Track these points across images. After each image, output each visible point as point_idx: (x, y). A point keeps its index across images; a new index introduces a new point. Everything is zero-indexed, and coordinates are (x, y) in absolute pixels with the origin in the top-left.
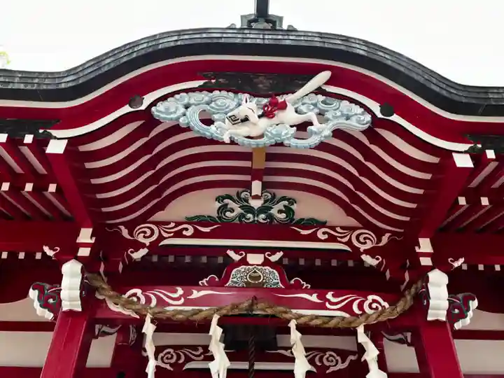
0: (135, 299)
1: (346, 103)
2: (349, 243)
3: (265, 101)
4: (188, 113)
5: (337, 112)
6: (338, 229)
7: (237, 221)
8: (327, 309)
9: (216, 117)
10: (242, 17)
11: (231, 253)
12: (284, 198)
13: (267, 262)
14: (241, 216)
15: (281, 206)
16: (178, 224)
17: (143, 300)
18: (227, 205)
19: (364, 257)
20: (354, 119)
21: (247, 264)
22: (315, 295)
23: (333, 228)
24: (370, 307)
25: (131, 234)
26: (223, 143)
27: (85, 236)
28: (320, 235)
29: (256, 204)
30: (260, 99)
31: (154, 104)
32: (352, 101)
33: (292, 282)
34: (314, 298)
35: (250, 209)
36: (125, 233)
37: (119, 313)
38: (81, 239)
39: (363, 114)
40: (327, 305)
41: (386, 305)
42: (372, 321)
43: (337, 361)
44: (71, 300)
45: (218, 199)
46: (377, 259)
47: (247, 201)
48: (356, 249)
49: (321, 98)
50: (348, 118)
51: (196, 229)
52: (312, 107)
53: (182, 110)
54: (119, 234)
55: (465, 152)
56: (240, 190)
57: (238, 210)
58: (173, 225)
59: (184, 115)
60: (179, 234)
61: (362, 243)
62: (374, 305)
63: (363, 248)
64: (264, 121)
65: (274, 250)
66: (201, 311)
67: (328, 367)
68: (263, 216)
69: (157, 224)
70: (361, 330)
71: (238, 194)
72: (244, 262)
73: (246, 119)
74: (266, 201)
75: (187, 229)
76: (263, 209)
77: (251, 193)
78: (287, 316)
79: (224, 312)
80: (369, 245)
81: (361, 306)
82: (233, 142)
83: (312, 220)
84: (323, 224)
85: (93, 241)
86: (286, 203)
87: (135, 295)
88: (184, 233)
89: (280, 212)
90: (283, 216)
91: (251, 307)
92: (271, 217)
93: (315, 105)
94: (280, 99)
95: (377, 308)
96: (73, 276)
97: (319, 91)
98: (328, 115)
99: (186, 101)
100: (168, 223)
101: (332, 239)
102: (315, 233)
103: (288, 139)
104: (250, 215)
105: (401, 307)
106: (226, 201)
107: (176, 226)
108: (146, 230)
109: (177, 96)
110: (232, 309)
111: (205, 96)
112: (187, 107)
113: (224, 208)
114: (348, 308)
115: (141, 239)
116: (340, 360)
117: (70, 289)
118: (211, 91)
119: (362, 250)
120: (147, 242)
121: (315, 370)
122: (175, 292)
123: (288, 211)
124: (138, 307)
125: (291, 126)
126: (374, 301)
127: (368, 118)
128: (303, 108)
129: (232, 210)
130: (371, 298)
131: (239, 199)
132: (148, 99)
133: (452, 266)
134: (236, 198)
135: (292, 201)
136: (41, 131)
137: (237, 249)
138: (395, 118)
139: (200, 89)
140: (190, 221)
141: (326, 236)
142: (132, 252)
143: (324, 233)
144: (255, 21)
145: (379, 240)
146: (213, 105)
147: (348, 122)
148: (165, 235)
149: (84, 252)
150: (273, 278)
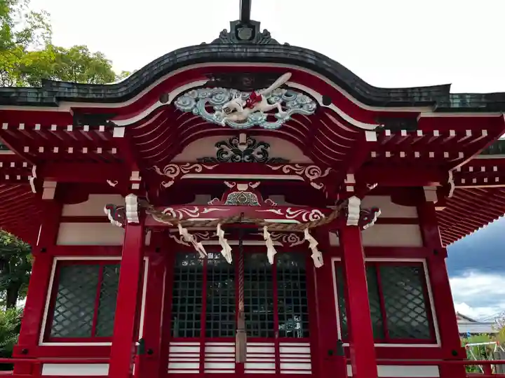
0: (170, 214)
1: (300, 95)
2: (303, 175)
3: (247, 94)
4: (198, 105)
5: (295, 101)
6: (297, 165)
7: (230, 161)
8: (286, 219)
9: (216, 108)
10: (231, 22)
11: (227, 183)
12: (262, 143)
13: (250, 189)
14: (233, 157)
15: (259, 149)
16: (192, 164)
17: (175, 215)
18: (223, 149)
19: (312, 184)
20: (305, 107)
21: (238, 191)
22: (279, 210)
23: (293, 165)
24: (313, 218)
25: (162, 171)
26: (221, 126)
27: (135, 176)
28: (284, 170)
29: (243, 148)
30: (244, 93)
31: (176, 99)
32: (304, 93)
33: (266, 202)
34: (278, 212)
35: (238, 152)
36: (158, 170)
37: (161, 223)
38: (132, 179)
39: (311, 103)
40: (287, 216)
41: (323, 215)
42: (314, 225)
43: (297, 239)
44: (132, 216)
45: (217, 145)
46: (321, 185)
47: (236, 146)
48: (308, 179)
49: (285, 91)
50: (301, 107)
51: (203, 168)
52: (278, 98)
53: (194, 103)
54: (154, 171)
55: (373, 130)
56: (232, 137)
57: (231, 153)
58: (188, 164)
59: (195, 106)
60: (193, 171)
61: (311, 175)
62: (315, 216)
63: (312, 178)
64: (247, 111)
65: (254, 181)
66: (210, 221)
67: (291, 244)
68: (247, 157)
69: (179, 164)
70: (306, 232)
71: (231, 141)
72: (235, 189)
73: (235, 111)
74: (249, 146)
75: (198, 168)
76: (247, 152)
77: (239, 140)
78: (262, 224)
79: (224, 222)
80: (316, 176)
81: (307, 217)
82: (227, 126)
83: (280, 159)
84: (286, 162)
85: (140, 180)
86: (263, 146)
87: (169, 212)
88: (196, 170)
89: (258, 154)
90: (260, 156)
91: (240, 219)
92: (252, 157)
93: (280, 97)
94: (257, 94)
95: (317, 218)
96: (132, 203)
97: (284, 86)
98: (289, 105)
99: (196, 96)
100: (185, 164)
101: (292, 172)
102: (281, 168)
103: (263, 122)
104: (238, 156)
105: (332, 217)
106: (223, 146)
107: (190, 166)
108: (171, 168)
109: (190, 92)
110: (229, 220)
111: (208, 92)
112: (197, 100)
113: (221, 152)
114: (299, 218)
115: (168, 174)
116: (299, 239)
117: (132, 211)
118: (212, 87)
119: (311, 180)
120: (173, 176)
121: (282, 245)
122: (194, 209)
123: (264, 152)
124: (172, 220)
125: (265, 112)
126: (316, 213)
127: (314, 106)
128: (272, 100)
129: (227, 153)
130: (314, 211)
131: (231, 144)
132: (172, 95)
133: (369, 189)
134: (228, 143)
135: (267, 145)
136: (108, 121)
137: (231, 181)
138: (332, 106)
139: (204, 87)
140: (199, 161)
141: (289, 171)
142: (164, 184)
143: (287, 169)
144: (240, 26)
145: (323, 173)
146: (213, 98)
147: (301, 109)
148: (184, 172)
149: (136, 186)
150: (253, 198)
